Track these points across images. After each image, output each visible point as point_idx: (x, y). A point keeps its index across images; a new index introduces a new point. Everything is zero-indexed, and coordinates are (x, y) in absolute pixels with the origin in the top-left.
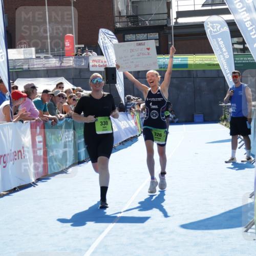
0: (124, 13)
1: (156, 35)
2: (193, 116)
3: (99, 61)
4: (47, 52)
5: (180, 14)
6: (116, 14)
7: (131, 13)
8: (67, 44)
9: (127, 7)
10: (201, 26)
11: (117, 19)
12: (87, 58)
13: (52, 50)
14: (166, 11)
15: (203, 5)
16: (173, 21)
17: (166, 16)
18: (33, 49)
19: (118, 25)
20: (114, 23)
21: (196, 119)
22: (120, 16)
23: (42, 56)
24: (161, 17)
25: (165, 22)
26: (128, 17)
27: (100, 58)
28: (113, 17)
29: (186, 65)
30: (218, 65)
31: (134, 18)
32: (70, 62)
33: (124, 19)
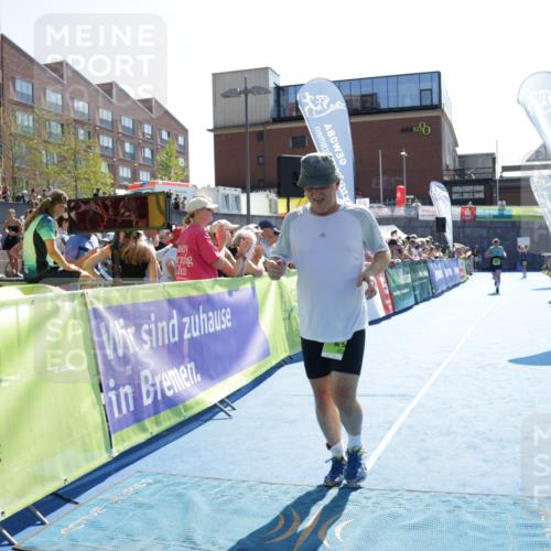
0: (451, 167)
1: (482, 188)
2: (515, 265)
3: (427, 211)
4: (379, 202)
5: (505, 169)
6: (444, 168)
7: (457, 167)
8: (399, 195)
9: (454, 161)
10: (527, 179)
11: (445, 172)
12: (416, 208)
13: (384, 200)
14: (491, 165)
15: (528, 160)
16: (498, 176)
17: (490, 170)
18: (367, 200)
19: (446, 178)
20: (442, 176)
21: (519, 267)
22: (448, 170)
23: (375, 205)
24: (486, 170)
25: (490, 176)
26: (455, 170)
27: (428, 208)
28: (441, 171)
29: (510, 216)
30: (542, 217)
31: (461, 172)
32: (400, 211)
33: (452, 173)
